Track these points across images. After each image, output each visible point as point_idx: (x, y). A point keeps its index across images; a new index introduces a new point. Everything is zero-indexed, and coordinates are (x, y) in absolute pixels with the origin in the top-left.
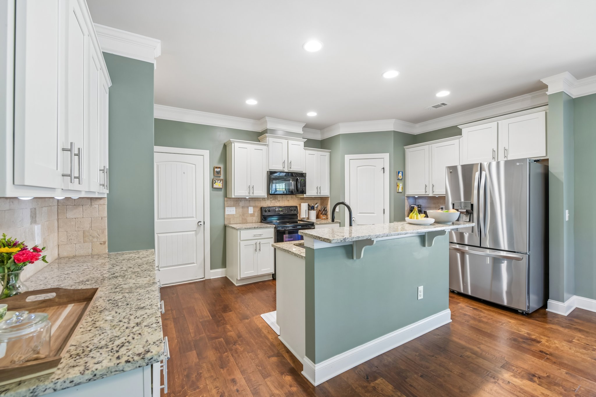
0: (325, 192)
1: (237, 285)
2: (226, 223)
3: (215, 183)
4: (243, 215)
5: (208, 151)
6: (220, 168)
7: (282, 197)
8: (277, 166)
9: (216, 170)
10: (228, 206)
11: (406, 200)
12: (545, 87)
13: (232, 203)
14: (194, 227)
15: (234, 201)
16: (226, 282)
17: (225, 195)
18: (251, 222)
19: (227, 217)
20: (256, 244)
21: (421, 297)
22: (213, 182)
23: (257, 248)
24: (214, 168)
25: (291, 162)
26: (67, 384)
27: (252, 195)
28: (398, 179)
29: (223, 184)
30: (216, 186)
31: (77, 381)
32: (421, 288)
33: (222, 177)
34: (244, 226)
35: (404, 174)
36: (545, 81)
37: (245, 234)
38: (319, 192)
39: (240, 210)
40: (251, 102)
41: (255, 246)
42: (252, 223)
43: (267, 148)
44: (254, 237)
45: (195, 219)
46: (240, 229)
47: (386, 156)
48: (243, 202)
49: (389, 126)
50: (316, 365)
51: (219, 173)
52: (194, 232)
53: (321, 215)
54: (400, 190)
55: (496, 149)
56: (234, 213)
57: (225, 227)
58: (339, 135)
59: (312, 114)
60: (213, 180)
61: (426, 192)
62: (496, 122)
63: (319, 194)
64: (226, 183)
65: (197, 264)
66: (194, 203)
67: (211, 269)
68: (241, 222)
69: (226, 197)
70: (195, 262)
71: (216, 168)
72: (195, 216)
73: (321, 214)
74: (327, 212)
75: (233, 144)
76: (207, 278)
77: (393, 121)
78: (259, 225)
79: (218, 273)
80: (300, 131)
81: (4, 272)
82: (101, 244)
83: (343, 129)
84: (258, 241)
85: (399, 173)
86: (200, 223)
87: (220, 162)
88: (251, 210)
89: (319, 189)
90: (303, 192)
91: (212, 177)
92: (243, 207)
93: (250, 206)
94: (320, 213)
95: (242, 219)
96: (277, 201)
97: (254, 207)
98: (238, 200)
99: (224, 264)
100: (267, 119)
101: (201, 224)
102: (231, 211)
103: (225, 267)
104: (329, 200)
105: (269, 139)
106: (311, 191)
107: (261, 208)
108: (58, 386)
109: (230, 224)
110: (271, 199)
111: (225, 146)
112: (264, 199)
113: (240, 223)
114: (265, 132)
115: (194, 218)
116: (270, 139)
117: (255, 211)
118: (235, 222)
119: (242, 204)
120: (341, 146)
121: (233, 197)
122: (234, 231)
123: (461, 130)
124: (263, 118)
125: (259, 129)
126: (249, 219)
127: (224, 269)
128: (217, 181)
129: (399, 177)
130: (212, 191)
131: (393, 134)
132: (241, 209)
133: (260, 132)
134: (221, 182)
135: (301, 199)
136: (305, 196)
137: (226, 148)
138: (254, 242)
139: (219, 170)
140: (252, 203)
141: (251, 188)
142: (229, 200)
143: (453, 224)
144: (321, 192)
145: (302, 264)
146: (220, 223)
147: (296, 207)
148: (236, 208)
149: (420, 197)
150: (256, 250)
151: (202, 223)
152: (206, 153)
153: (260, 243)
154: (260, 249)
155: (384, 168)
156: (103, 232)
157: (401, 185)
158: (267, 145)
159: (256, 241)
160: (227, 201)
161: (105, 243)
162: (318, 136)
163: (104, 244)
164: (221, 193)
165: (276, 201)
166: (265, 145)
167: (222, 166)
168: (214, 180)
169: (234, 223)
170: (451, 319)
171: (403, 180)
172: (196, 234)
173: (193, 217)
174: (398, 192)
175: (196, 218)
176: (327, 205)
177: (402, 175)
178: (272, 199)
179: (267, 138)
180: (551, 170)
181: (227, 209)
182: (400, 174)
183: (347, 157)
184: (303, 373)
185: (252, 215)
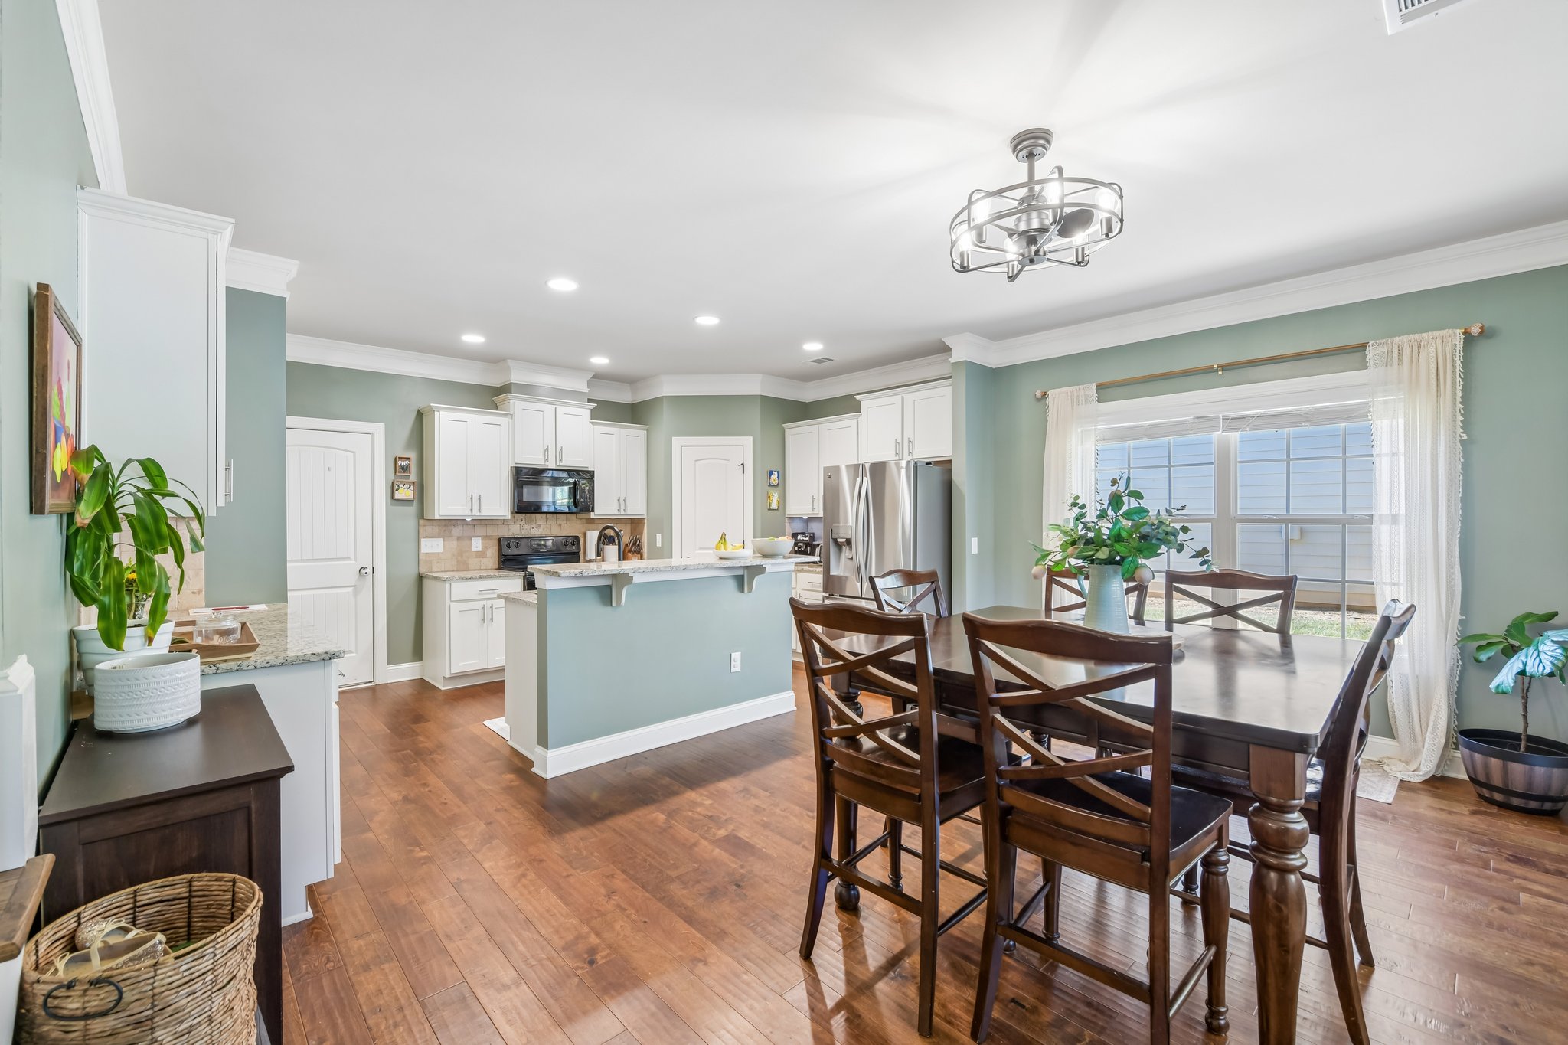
0: (636, 508)
1: (443, 689)
2: (423, 570)
3: (397, 489)
4: (460, 553)
5: (382, 426)
6: (409, 459)
7: (547, 519)
8: (533, 459)
9: (400, 463)
10: (426, 537)
11: (787, 525)
12: (947, 350)
13: (436, 530)
14: (352, 577)
15: (439, 526)
16: (423, 687)
17: (421, 515)
18: (477, 568)
19: (424, 558)
20: (484, 608)
21: (737, 667)
22: (393, 488)
23: (486, 618)
24: (396, 459)
25: (561, 450)
26: (265, 664)
27: (478, 514)
28: (770, 485)
29: (416, 491)
30: (398, 495)
31: (272, 663)
32: (737, 656)
33: (413, 477)
34: (458, 575)
35: (782, 475)
36: (948, 341)
37: (460, 589)
38: (622, 508)
39: (453, 544)
40: (473, 339)
41: (481, 612)
42: (480, 570)
43: (510, 420)
44: (479, 594)
45: (354, 562)
46: (450, 580)
47: (748, 441)
48: (461, 528)
49: (753, 386)
50: (549, 751)
51: (406, 469)
52: (352, 588)
53: (630, 554)
54: (774, 506)
55: (900, 441)
56: (440, 550)
57: (420, 578)
58: (661, 398)
59: (600, 361)
60: (393, 483)
61: (814, 509)
62: (900, 396)
63: (622, 513)
64: (422, 490)
65: (357, 653)
66: (352, 529)
67: (389, 663)
68: (455, 569)
69: (423, 518)
70: (353, 650)
71: (400, 458)
72: (353, 557)
73: (630, 551)
74: (641, 549)
75: (436, 414)
76: (379, 681)
77: (759, 377)
78: (496, 573)
79: (405, 672)
80: (583, 387)
81: (132, 601)
82: (193, 593)
83: (668, 388)
84: (488, 604)
85: (771, 473)
86: (363, 571)
87: (408, 446)
88: (477, 545)
89: (622, 502)
90: (589, 508)
91: (392, 477)
92: (459, 539)
93: (476, 537)
94: (627, 550)
95: (458, 562)
96: (534, 526)
97: (484, 538)
98: (448, 524)
99: (418, 654)
100: (511, 363)
101: (366, 573)
102: (432, 546)
103: (421, 659)
104: (646, 525)
105: (514, 403)
106: (605, 507)
107: (500, 540)
108: (258, 665)
109: (431, 572)
110: (521, 523)
111: (420, 415)
112: (505, 522)
113: (453, 571)
114: (505, 389)
115: (351, 560)
116: (516, 404)
117: (486, 547)
118: (443, 569)
119: (457, 531)
120: (665, 419)
121: (437, 517)
122: (439, 584)
123: (859, 403)
124: (504, 360)
125: (496, 381)
126: (473, 562)
127: (417, 664)
128: (401, 486)
129: (772, 481)
130: (391, 504)
131: (759, 401)
132: (455, 542)
133: (499, 386)
134: (412, 488)
135: (587, 523)
136: (592, 515)
137: (422, 421)
138: (480, 604)
139: (406, 463)
140: (480, 531)
141: (475, 500)
142: (430, 523)
143: (784, 557)
144: (628, 508)
145: (533, 615)
146: (411, 572)
147: (577, 538)
148: (444, 540)
149: (810, 519)
150: (483, 620)
151: (369, 570)
152: (379, 429)
153: (491, 607)
154: (492, 619)
155: (743, 464)
156: (197, 574)
157: (775, 497)
158: (512, 416)
159: (484, 602)
160: (424, 526)
161: (200, 591)
162: (626, 397)
163: (199, 593)
164: (412, 510)
165: (532, 526)
166: (506, 415)
167: (413, 455)
168: (395, 483)
169: (439, 570)
170: (796, 706)
171: (781, 485)
172: (356, 594)
173: (348, 559)
174: (770, 510)
175: (356, 560)
176: (641, 533)
177: (778, 477)
178: (523, 522)
179: (511, 401)
180: (954, 477)
181: (423, 541)
182: (774, 476)
183: (677, 442)
184: (533, 770)
185: (481, 555)
